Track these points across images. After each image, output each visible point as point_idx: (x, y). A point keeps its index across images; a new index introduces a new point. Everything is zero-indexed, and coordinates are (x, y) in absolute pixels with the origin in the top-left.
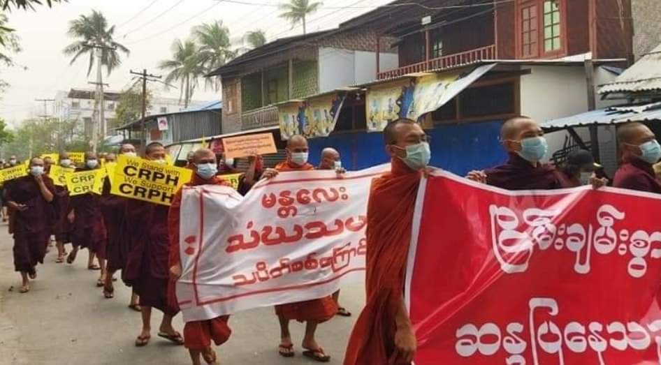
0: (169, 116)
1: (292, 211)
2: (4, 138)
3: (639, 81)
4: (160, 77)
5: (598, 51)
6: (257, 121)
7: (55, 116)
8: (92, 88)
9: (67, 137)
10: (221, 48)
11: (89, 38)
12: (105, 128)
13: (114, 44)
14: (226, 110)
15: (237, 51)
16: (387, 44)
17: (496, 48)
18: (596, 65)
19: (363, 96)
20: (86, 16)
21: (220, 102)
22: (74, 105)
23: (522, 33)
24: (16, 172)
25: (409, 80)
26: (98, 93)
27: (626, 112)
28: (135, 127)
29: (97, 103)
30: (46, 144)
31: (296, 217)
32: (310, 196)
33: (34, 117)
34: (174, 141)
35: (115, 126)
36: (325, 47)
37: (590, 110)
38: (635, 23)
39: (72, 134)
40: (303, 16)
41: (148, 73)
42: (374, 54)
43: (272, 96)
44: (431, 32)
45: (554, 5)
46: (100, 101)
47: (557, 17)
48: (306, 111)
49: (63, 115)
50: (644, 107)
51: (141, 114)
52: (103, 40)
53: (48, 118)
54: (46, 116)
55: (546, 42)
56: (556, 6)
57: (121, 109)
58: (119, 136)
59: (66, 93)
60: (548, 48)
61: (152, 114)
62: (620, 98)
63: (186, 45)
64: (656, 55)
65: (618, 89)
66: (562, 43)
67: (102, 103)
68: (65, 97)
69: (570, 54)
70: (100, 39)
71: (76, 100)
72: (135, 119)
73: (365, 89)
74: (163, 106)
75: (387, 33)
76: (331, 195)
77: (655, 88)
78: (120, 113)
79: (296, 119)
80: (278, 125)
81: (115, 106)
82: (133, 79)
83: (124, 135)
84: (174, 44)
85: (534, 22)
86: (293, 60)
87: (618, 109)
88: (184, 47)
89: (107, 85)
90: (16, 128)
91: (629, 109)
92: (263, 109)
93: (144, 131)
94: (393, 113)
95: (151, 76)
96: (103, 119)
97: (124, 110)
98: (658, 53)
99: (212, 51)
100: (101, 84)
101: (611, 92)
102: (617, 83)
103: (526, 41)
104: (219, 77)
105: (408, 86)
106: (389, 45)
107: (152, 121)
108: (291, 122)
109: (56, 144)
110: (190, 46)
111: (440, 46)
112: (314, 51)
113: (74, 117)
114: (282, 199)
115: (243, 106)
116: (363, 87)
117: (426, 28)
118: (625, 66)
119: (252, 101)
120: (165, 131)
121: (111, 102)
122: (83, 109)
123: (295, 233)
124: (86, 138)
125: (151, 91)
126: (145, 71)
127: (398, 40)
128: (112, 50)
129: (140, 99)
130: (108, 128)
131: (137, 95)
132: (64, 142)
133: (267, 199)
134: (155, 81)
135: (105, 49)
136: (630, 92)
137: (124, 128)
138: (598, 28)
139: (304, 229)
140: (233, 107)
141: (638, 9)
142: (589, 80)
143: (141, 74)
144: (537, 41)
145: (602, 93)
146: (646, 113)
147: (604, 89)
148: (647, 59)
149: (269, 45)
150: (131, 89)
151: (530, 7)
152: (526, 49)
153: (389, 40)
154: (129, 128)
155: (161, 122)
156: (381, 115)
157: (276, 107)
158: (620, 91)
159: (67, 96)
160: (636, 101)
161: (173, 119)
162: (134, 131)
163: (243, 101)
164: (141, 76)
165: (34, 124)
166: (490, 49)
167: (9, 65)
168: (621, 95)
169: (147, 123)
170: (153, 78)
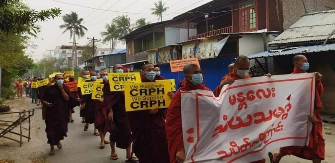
0: (104, 56)
1: (244, 106)
2: (33, 67)
3: (283, 40)
4: (100, 40)
5: (269, 28)
6: (140, 58)
7: (55, 57)
8: (71, 45)
9: (61, 66)
10: (126, 27)
11: (70, 23)
12: (77, 62)
13: (81, 26)
14: (128, 53)
15: (133, 29)
16: (193, 25)
17: (233, 27)
18: (267, 34)
19: (181, 47)
20: (69, 14)
21: (125, 50)
22: (64, 52)
23: (242, 22)
24: (44, 82)
25: (198, 41)
26: (74, 47)
27: (276, 52)
28: (90, 61)
29: (73, 51)
30: (52, 69)
31: (247, 109)
32: (255, 95)
33: (46, 57)
34: (106, 67)
35: (82, 61)
36: (167, 27)
37: (265, 51)
38: (284, 17)
39: (63, 64)
40: (161, 13)
41: (95, 39)
42: (187, 30)
43: (147, 47)
44: (209, 21)
45: (253, 11)
46: (75, 50)
47: (254, 15)
48: (159, 53)
49: (59, 56)
50: (282, 50)
51: (92, 56)
52: (76, 24)
53: (52, 58)
54: (51, 57)
55: (251, 25)
56: (254, 11)
57: (84, 54)
58: (83, 65)
59: (60, 47)
60: (251, 27)
61: (97, 56)
62: (275, 46)
63: (112, 26)
64: (290, 30)
65: (274, 43)
66: (256, 25)
67: (76, 51)
68: (59, 49)
69: (259, 29)
70: (75, 24)
71: (64, 50)
72: (90, 58)
73: (182, 44)
74: (103, 51)
75: (191, 21)
76: (267, 93)
77: (288, 42)
78: (84, 55)
79: (155, 57)
80: (148, 59)
81: (82, 52)
82: (89, 41)
83: (85, 64)
84: (106, 26)
85: (246, 17)
86: (155, 33)
87: (273, 51)
88: (111, 26)
89: (78, 43)
90: (38, 62)
91: (276, 51)
92: (142, 53)
93: (93, 62)
94: (192, 54)
95: (96, 40)
96: (76, 57)
97: (85, 54)
98: (291, 28)
99: (122, 28)
100: (75, 43)
101: (272, 44)
102: (275, 41)
103: (243, 24)
104: (125, 40)
105: (197, 43)
106: (193, 26)
107: (97, 58)
108: (153, 58)
109: (56, 69)
110: (113, 26)
111: (213, 26)
112: (163, 29)
113: (64, 57)
114: (239, 98)
115: (135, 52)
116: (181, 43)
117: (207, 20)
118: (279, 33)
119: (138, 49)
120: (102, 62)
121: (80, 50)
122: (67, 54)
123: (248, 120)
124: (69, 66)
125: (97, 46)
126: (94, 38)
127: (197, 24)
128: (81, 29)
129: (91, 49)
130: (79, 62)
131: (91, 47)
132: (60, 68)
133: (231, 99)
134: (98, 42)
135: (77, 28)
136: (279, 44)
137: (85, 62)
138: (270, 20)
139: (253, 117)
140: (131, 52)
141: (285, 12)
142: (264, 40)
143: (92, 39)
144: (247, 24)
145: (269, 45)
146: (282, 52)
147: (269, 43)
148: (287, 31)
149: (146, 26)
150: (88, 45)
151: (244, 11)
152: (243, 28)
153: (193, 24)
154: (88, 62)
155: (101, 59)
156: (187, 54)
157: (147, 52)
158: (275, 44)
159: (60, 48)
160: (281, 47)
161: (106, 58)
162: (89, 62)
163: (135, 49)
164: (92, 40)
165: (46, 61)
166: (230, 28)
167: (35, 38)
168: (276, 45)
169: (95, 59)
170: (97, 41)
